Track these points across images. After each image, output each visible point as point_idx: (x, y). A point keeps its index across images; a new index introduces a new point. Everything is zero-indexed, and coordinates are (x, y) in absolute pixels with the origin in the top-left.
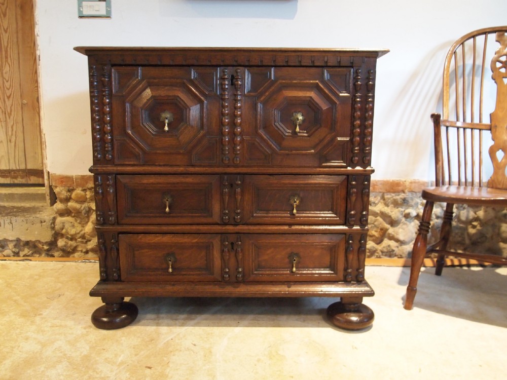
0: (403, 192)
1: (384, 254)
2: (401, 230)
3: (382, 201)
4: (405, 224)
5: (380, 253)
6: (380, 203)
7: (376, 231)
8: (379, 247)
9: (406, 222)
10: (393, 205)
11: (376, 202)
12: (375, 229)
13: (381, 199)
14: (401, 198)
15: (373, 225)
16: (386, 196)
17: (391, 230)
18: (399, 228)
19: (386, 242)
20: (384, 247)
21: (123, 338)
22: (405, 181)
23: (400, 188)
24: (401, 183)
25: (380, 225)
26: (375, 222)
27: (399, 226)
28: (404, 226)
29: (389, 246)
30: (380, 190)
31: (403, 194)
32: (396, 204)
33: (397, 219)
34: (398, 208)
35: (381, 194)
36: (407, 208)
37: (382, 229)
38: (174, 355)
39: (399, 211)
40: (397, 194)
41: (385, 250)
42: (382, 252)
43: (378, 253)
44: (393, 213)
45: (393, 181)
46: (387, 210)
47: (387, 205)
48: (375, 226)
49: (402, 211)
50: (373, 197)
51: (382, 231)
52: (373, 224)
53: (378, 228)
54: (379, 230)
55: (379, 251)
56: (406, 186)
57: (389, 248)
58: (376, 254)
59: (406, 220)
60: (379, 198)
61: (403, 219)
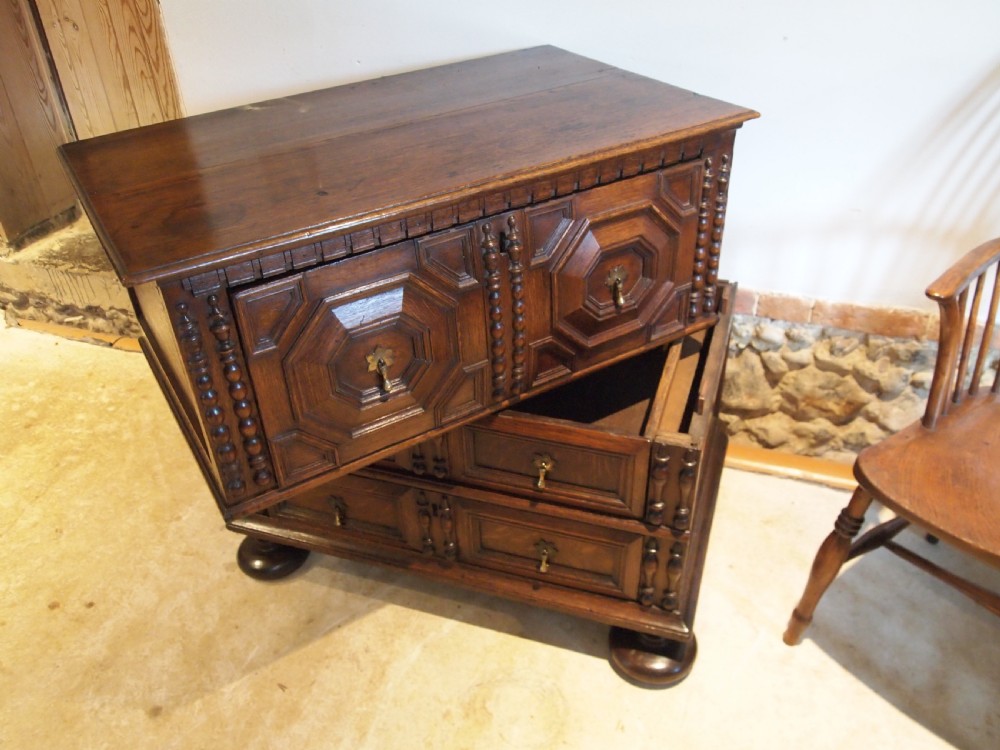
0: (917, 338)
1: (849, 446)
2: (896, 410)
3: (862, 347)
4: (908, 398)
5: (841, 444)
6: (857, 350)
7: (838, 404)
8: (841, 433)
9: (912, 395)
10: (888, 358)
11: (847, 349)
12: (836, 399)
13: (861, 343)
14: (908, 351)
15: (832, 392)
16: (872, 341)
17: (874, 405)
18: (894, 405)
19: (859, 424)
20: (851, 435)
21: (272, 606)
22: (927, 317)
23: (910, 330)
24: (916, 319)
25: (849, 395)
26: (837, 385)
27: (894, 401)
28: (908, 403)
29: (863, 434)
30: (859, 328)
31: (915, 342)
32: (895, 357)
33: (889, 389)
34: (898, 366)
35: (861, 335)
36: (921, 370)
37: (849, 403)
38: (327, 667)
39: (899, 374)
40: (902, 340)
41: (852, 440)
42: (846, 443)
43: (836, 442)
44: (886, 374)
45: (895, 312)
46: (870, 368)
47: (872, 358)
48: (836, 394)
49: (906, 376)
50: (842, 337)
51: (852, 407)
52: (833, 389)
53: (842, 398)
54: (844, 403)
55: (837, 439)
56: (925, 327)
57: (860, 439)
58: (832, 443)
59: (914, 392)
60: (855, 341)
61: (909, 390)
